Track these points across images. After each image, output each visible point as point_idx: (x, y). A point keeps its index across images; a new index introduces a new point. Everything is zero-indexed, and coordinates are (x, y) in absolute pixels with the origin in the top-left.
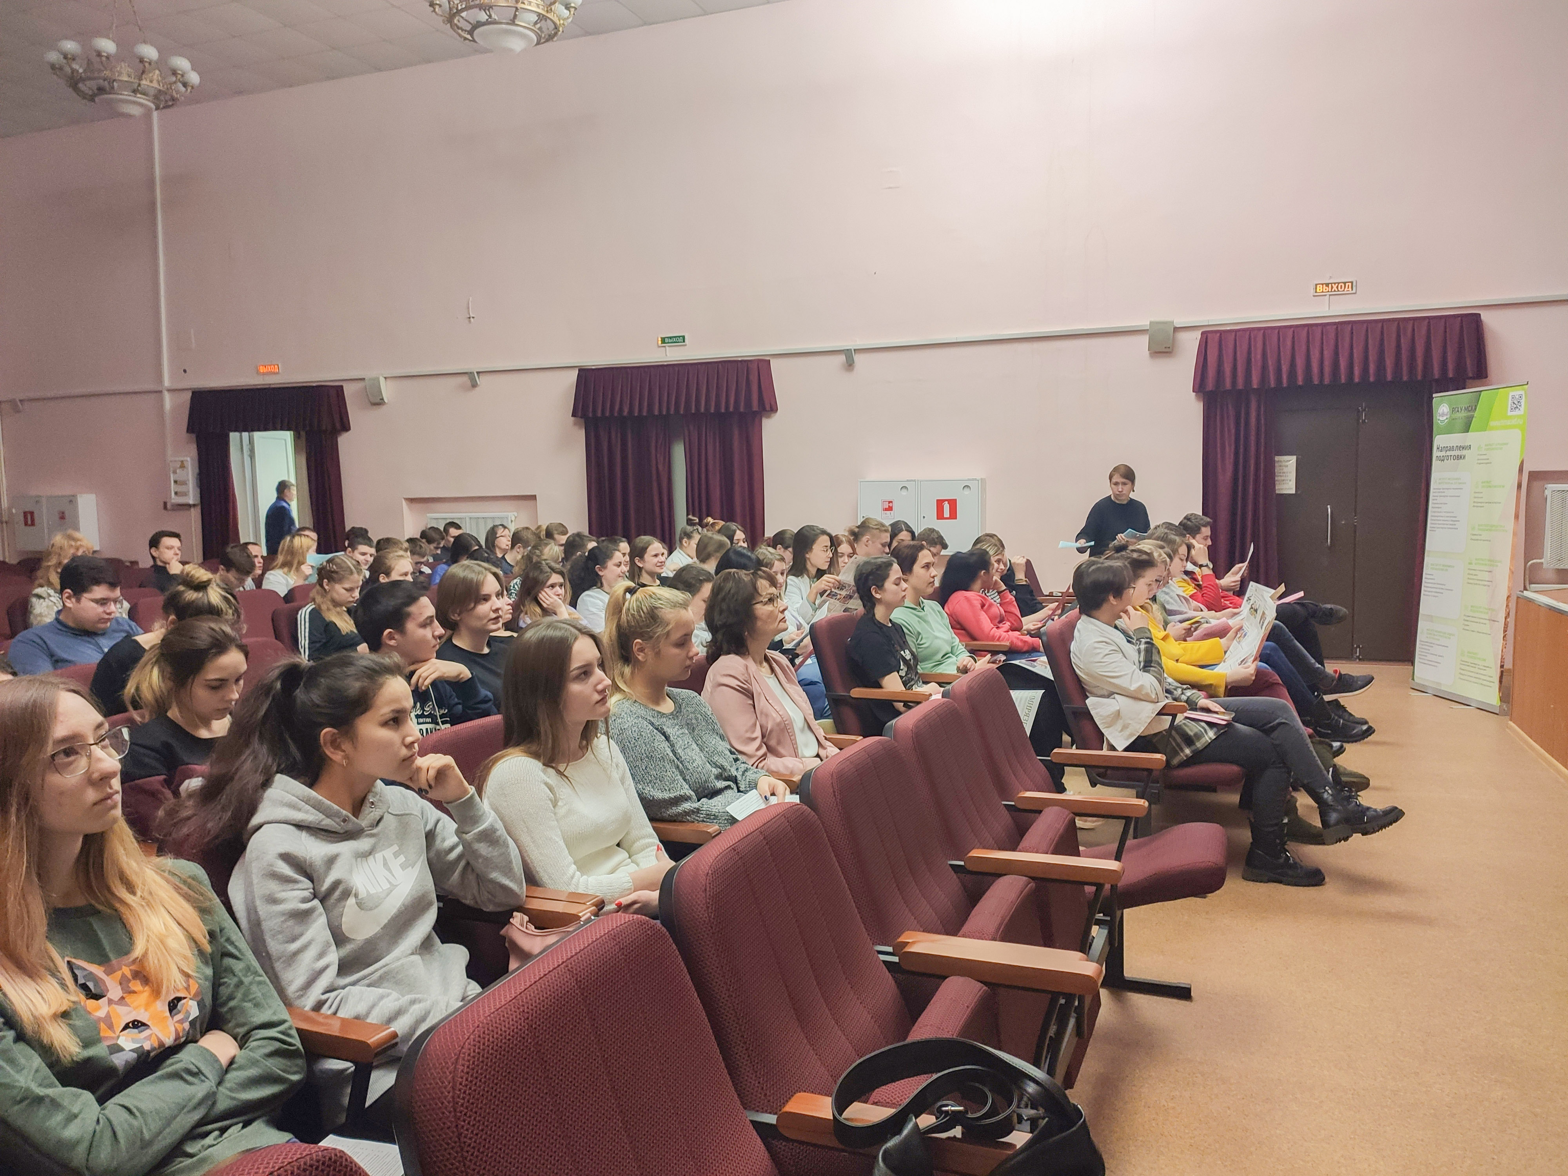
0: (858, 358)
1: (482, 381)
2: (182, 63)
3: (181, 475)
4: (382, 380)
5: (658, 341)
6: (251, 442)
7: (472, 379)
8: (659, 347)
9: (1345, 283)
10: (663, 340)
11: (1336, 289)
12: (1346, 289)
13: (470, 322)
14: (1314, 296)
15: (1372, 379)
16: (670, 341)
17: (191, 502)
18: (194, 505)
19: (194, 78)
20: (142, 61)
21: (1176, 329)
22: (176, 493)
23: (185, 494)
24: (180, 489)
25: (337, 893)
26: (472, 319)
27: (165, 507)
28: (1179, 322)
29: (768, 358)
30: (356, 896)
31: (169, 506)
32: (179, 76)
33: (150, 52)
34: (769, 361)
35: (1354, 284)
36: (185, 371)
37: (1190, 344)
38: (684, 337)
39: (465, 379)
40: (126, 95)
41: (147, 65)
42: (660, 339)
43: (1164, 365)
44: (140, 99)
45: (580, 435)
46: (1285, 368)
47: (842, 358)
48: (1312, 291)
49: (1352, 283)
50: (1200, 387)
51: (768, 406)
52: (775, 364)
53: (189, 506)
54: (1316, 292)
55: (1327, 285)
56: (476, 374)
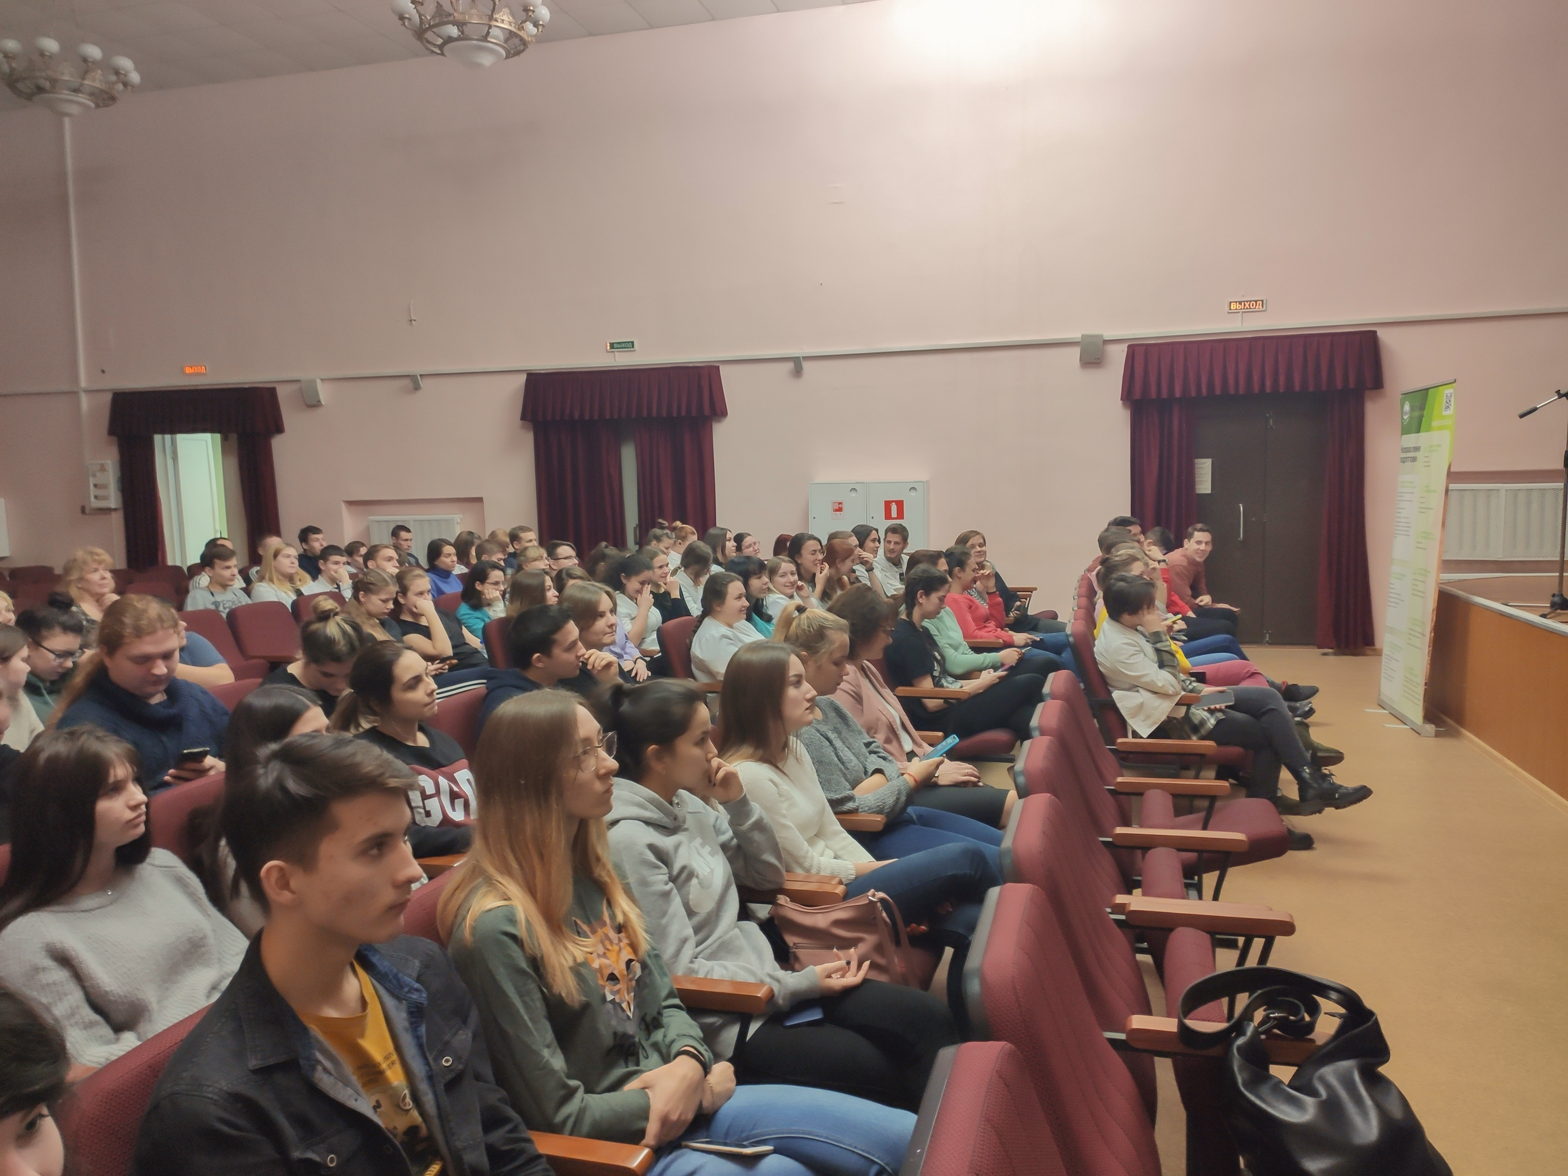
0: (807, 366)
1: (423, 383)
2: (125, 63)
3: (100, 478)
4: (319, 382)
5: (607, 346)
6: (174, 443)
7: (414, 382)
8: (607, 352)
9: (1256, 301)
10: (612, 346)
11: (1249, 306)
12: (1257, 307)
13: (411, 325)
14: (1229, 313)
15: (1282, 390)
16: (619, 346)
17: (113, 506)
18: (115, 510)
19: (135, 77)
20: (85, 60)
21: (1107, 342)
22: (96, 497)
23: (105, 498)
24: (100, 492)
25: (684, 876)
26: (413, 321)
27: (83, 510)
28: (1108, 335)
29: (717, 365)
30: (697, 877)
31: (87, 511)
32: (122, 76)
33: (94, 52)
34: (719, 367)
35: (1264, 302)
36: (103, 371)
37: (1118, 356)
38: (633, 342)
39: (407, 382)
40: (66, 95)
41: (90, 64)
42: (609, 345)
43: (1094, 375)
44: (82, 98)
45: (528, 439)
46: (1204, 380)
47: (790, 365)
48: (1227, 308)
49: (1262, 301)
50: (1128, 396)
51: (719, 411)
52: (724, 371)
53: (109, 510)
54: (1230, 309)
55: (1240, 303)
56: (419, 377)
